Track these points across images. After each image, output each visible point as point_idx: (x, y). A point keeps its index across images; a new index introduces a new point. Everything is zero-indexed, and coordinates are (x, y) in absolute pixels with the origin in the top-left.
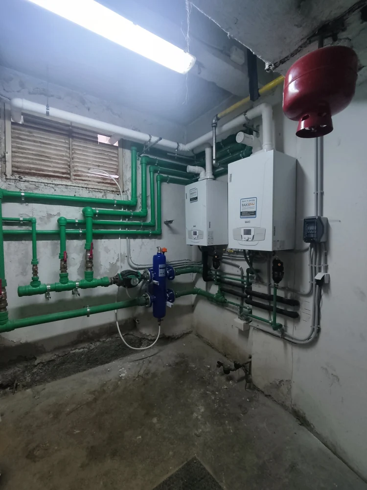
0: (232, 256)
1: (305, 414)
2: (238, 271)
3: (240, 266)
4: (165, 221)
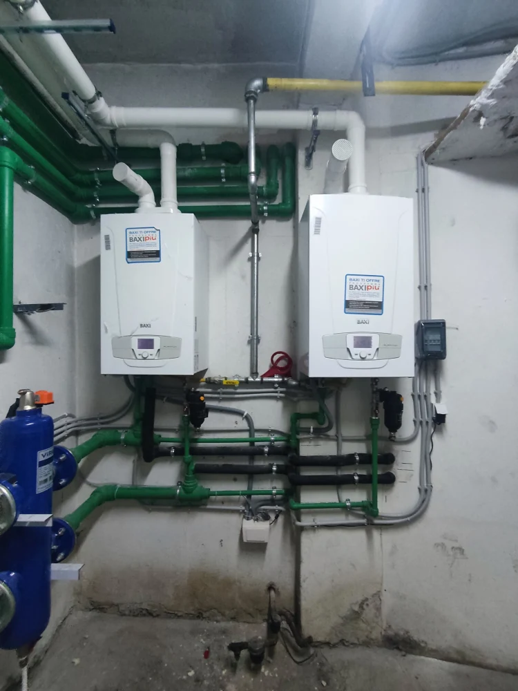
0: (224, 393)
1: (407, 632)
2: (236, 422)
3: (244, 412)
4: (18, 304)
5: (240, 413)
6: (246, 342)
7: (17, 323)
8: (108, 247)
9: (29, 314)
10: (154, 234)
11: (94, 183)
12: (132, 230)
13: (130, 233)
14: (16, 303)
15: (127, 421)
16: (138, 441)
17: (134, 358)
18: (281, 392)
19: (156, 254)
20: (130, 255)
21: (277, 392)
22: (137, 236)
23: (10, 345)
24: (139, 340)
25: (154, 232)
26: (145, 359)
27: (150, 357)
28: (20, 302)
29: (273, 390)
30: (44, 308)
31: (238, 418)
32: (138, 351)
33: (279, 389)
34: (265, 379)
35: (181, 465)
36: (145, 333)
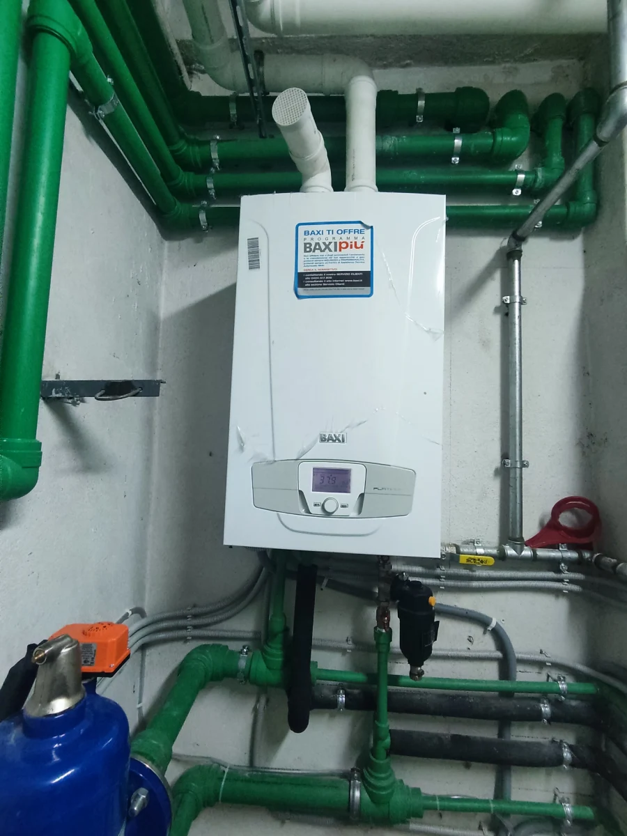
0: (449, 577)
2: (470, 640)
3: (491, 620)
4: (52, 379)
5: (482, 622)
6: (491, 472)
7: (47, 427)
8: (254, 263)
9: (75, 404)
10: (360, 236)
11: (208, 163)
12: (310, 228)
13: (306, 233)
14: (48, 375)
15: (245, 624)
16: (275, 677)
17: (303, 511)
18: (572, 581)
19: (365, 279)
20: (302, 280)
21: (561, 580)
22: (322, 239)
23: (24, 488)
24: (316, 471)
25: (361, 232)
26: (328, 514)
27: (341, 511)
28: (58, 376)
29: (551, 574)
30: (114, 389)
31: (476, 631)
32: (313, 497)
33: (567, 575)
34: (542, 553)
35: (353, 725)
36: (332, 457)
